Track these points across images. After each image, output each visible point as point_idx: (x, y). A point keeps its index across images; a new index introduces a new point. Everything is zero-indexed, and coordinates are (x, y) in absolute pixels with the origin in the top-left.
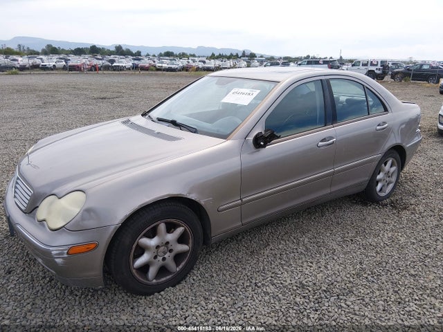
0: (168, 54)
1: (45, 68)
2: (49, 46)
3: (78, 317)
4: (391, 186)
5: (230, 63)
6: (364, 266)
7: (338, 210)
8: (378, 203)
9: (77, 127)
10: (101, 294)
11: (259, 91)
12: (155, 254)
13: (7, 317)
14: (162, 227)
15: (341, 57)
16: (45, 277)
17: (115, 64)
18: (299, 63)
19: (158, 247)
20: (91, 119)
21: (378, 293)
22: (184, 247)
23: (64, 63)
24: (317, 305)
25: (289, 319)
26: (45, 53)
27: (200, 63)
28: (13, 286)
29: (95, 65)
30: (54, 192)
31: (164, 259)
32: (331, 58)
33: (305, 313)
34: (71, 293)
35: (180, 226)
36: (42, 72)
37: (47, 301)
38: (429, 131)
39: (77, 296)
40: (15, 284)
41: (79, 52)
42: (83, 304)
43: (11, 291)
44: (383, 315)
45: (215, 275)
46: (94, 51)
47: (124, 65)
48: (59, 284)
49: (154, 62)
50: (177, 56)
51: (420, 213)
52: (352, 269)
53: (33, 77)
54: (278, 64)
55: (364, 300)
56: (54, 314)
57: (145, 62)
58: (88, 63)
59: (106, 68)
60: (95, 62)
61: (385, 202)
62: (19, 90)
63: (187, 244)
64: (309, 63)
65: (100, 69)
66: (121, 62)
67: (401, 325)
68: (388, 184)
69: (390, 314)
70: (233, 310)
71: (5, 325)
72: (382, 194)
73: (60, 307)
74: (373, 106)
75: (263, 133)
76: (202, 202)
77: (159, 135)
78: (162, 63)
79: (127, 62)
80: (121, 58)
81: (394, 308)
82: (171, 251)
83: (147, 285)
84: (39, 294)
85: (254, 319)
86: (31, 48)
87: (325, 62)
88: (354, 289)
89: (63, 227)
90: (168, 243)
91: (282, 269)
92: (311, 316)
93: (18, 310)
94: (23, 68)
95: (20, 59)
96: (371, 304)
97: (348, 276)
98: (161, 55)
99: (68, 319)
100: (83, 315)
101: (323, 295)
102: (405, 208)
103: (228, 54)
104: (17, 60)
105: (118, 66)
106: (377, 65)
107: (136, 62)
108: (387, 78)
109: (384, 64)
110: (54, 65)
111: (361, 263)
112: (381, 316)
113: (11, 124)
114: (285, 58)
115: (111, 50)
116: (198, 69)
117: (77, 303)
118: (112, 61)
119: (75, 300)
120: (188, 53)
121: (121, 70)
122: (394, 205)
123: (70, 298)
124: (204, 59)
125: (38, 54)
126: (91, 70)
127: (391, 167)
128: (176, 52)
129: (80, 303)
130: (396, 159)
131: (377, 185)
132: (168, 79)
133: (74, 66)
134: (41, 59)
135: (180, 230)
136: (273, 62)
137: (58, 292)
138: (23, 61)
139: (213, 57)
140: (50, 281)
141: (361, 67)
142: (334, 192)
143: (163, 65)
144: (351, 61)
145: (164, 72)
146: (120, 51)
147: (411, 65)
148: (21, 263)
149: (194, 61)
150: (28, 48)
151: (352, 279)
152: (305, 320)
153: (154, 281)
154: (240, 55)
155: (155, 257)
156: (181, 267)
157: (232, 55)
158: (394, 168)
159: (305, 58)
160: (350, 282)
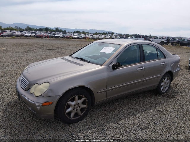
0: (78, 32)
1: (26, 36)
2: (28, 27)
3: (43, 131)
4: (167, 88)
5: (103, 36)
6: (154, 118)
7: (145, 97)
8: (161, 94)
9: (41, 61)
10: (52, 124)
11: (115, 48)
12: (74, 108)
13: (17, 130)
14: (77, 97)
15: (150, 35)
16: (30, 117)
17: (55, 36)
18: (132, 37)
19: (75, 105)
20: (46, 58)
21: (159, 128)
22: (85, 106)
23: (34, 34)
24: (134, 131)
25: (123, 136)
26: (26, 30)
27: (91, 36)
28: (18, 120)
29: (47, 36)
30: (37, 83)
31: (77, 110)
32: (146, 35)
33: (130, 134)
34: (41, 123)
35: (83, 97)
36: (25, 38)
37: (31, 125)
38: (185, 67)
39: (43, 124)
40: (19, 119)
41: (41, 30)
42: (45, 127)
43: (18, 121)
44: (160, 136)
45: (95, 119)
46: (47, 30)
47: (59, 36)
48: (36, 120)
49: (72, 35)
50: (81, 33)
51: (178, 99)
52: (149, 119)
53: (22, 40)
54: (123, 37)
55: (153, 130)
56: (34, 130)
57: (68, 35)
58: (45, 35)
59: (52, 37)
60: (47, 34)
61: (164, 94)
62: (16, 45)
63: (86, 105)
64: (136, 37)
65: (49, 37)
66: (58, 35)
67: (167, 140)
68: (166, 87)
69: (163, 136)
70: (102, 131)
71: (16, 133)
72: (163, 91)
73: (36, 128)
74: (160, 55)
75: (116, 64)
76: (92, 89)
77: (76, 63)
78: (75, 35)
79: (60, 35)
80: (58, 33)
81: (165, 134)
82: (79, 107)
83: (70, 120)
84: (28, 123)
85: (110, 135)
86: (21, 28)
87: (143, 37)
88: (150, 126)
89: (41, 95)
90: (78, 104)
91: (121, 118)
92: (132, 135)
93: (21, 128)
94: (17, 36)
95: (16, 32)
96: (156, 132)
97: (147, 121)
98: (74, 32)
99: (40, 132)
100: (45, 131)
101: (137, 128)
102: (172, 97)
103: (103, 33)
104: (15, 33)
105: (57, 36)
106: (165, 39)
107: (64, 35)
108: (170, 44)
109: (168, 39)
110: (30, 35)
111: (153, 117)
112: (159, 137)
113: (14, 58)
114: (127, 35)
115: (54, 29)
116: (90, 38)
117: (43, 127)
118: (54, 34)
119: (42, 125)
120: (86, 32)
121: (58, 38)
122: (168, 96)
123: (40, 125)
124: (92, 34)
125: (23, 30)
126: (46, 38)
127: (167, 80)
128: (81, 31)
129: (44, 127)
130: (169, 77)
131: (161, 87)
132: (77, 42)
133: (38, 36)
134: (25, 32)
135: (83, 99)
136: (121, 36)
137: (35, 122)
138: (17, 33)
139: (96, 34)
140: (32, 118)
141: (158, 39)
142: (144, 88)
143: (75, 36)
144: (154, 37)
145: (76, 39)
146: (57, 30)
147: (180, 39)
148: (21, 111)
149: (88, 35)
150: (19, 28)
151: (149, 123)
152: (130, 137)
153: (73, 118)
154: (107, 33)
155: (74, 109)
156: (83, 113)
157: (104, 33)
158: (168, 81)
159: (135, 35)
160: (148, 124)
